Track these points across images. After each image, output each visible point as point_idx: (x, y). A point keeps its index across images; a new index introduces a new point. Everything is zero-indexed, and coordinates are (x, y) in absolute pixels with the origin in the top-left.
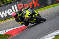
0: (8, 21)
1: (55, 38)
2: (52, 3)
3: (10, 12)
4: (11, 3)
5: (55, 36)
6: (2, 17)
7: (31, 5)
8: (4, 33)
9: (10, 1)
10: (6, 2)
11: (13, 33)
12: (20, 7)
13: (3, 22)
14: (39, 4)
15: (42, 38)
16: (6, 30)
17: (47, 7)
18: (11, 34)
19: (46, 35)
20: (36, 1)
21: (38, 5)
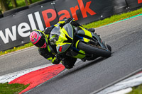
0: (19, 50)
1: (132, 91)
2: (125, 8)
3: (24, 30)
4: (27, 8)
5: (132, 87)
6: (6, 41)
7: (75, 14)
8: (9, 81)
9: (23, 4)
10: (14, 6)
11: (31, 80)
12: (49, 18)
13: (7, 54)
14: (95, 11)
15: (101, 92)
16: (15, 74)
17: (112, 18)
18: (26, 83)
20: (88, 4)
21: (92, 13)
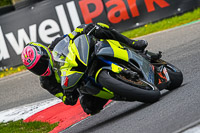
3: (50, 31)
8: (25, 117)
11: (60, 116)
12: (91, 12)
13: (20, 73)
17: (196, 12)
18: (53, 121)
19: (195, 126)
21: (163, 4)
